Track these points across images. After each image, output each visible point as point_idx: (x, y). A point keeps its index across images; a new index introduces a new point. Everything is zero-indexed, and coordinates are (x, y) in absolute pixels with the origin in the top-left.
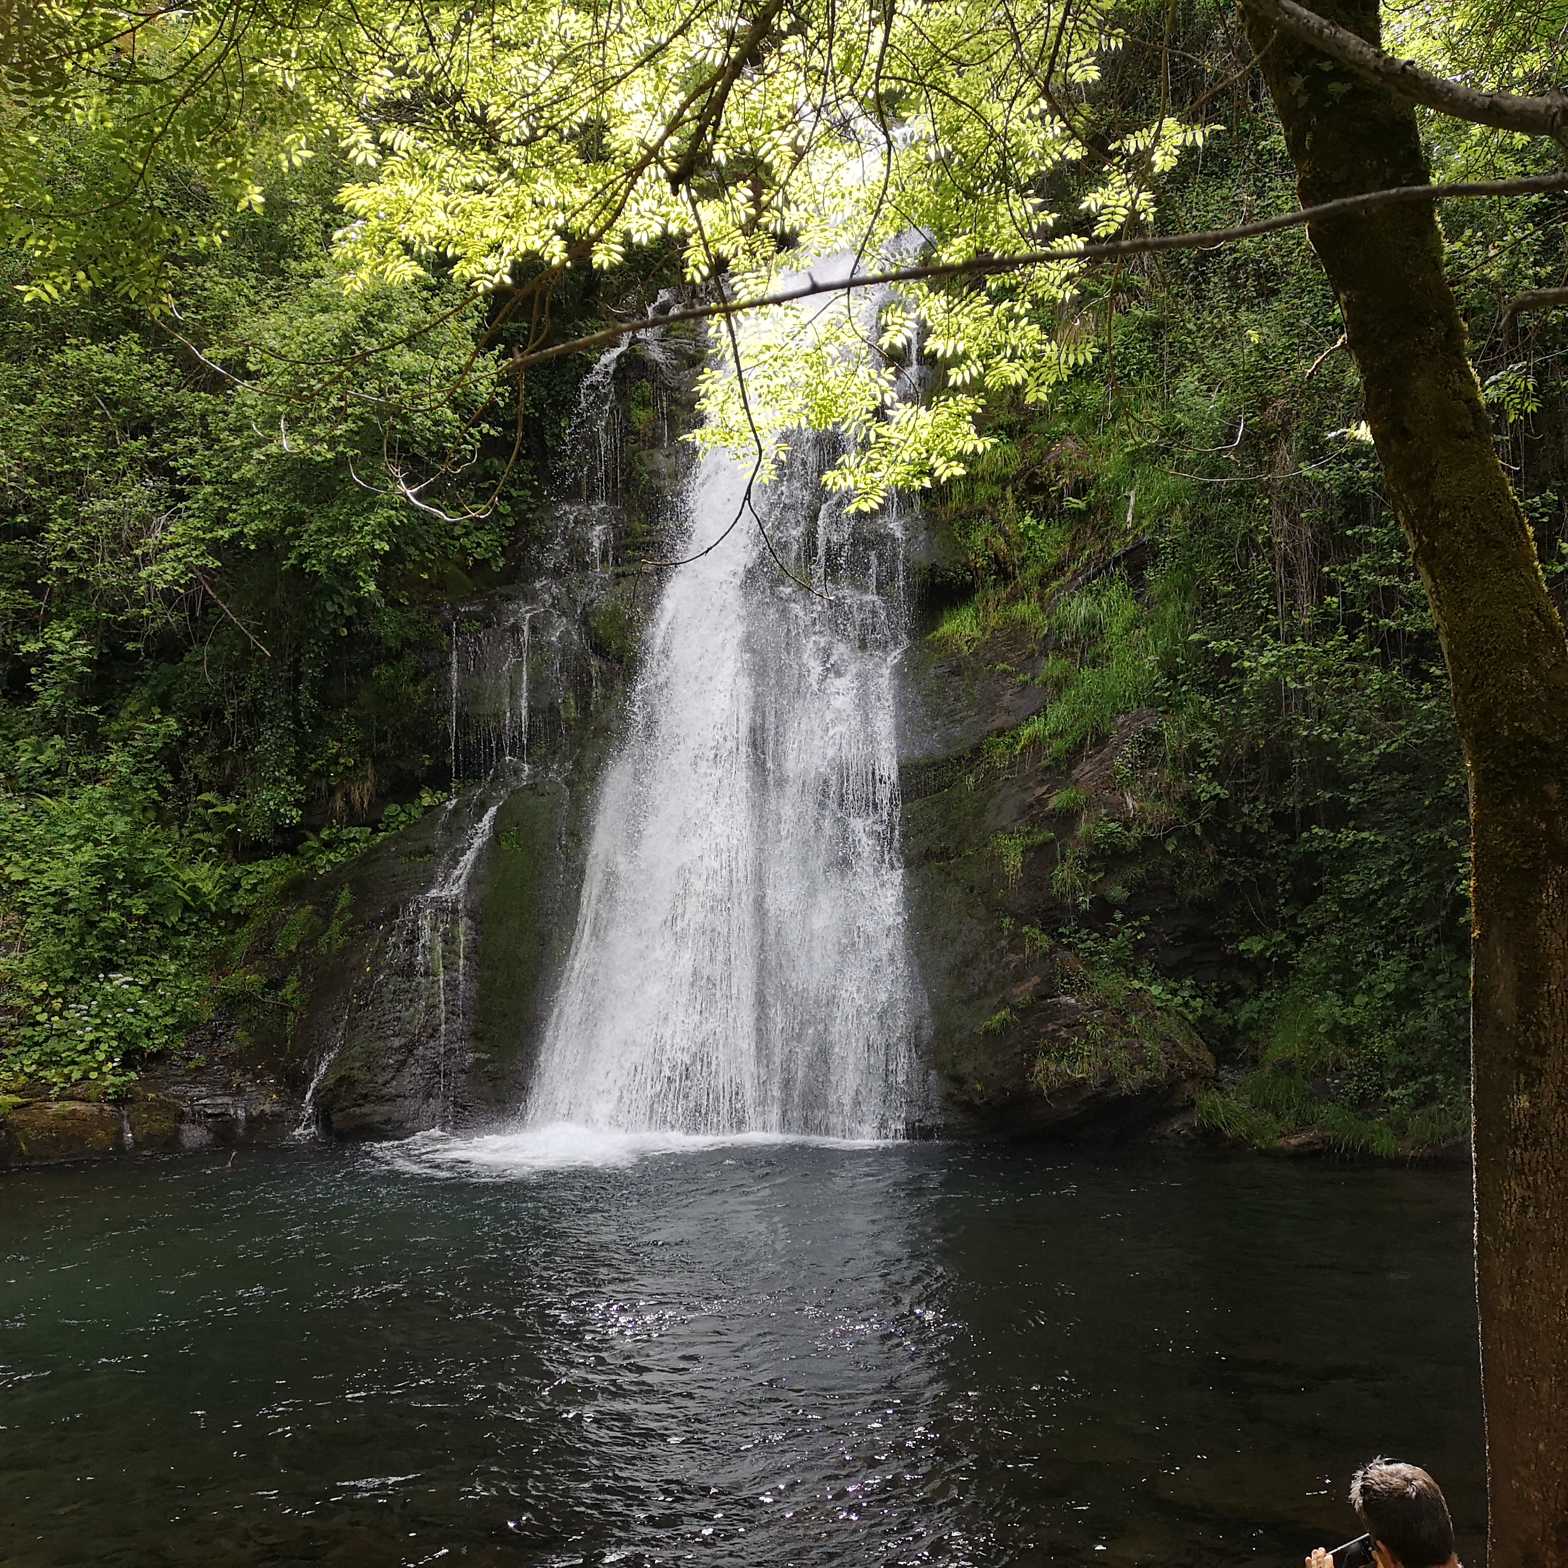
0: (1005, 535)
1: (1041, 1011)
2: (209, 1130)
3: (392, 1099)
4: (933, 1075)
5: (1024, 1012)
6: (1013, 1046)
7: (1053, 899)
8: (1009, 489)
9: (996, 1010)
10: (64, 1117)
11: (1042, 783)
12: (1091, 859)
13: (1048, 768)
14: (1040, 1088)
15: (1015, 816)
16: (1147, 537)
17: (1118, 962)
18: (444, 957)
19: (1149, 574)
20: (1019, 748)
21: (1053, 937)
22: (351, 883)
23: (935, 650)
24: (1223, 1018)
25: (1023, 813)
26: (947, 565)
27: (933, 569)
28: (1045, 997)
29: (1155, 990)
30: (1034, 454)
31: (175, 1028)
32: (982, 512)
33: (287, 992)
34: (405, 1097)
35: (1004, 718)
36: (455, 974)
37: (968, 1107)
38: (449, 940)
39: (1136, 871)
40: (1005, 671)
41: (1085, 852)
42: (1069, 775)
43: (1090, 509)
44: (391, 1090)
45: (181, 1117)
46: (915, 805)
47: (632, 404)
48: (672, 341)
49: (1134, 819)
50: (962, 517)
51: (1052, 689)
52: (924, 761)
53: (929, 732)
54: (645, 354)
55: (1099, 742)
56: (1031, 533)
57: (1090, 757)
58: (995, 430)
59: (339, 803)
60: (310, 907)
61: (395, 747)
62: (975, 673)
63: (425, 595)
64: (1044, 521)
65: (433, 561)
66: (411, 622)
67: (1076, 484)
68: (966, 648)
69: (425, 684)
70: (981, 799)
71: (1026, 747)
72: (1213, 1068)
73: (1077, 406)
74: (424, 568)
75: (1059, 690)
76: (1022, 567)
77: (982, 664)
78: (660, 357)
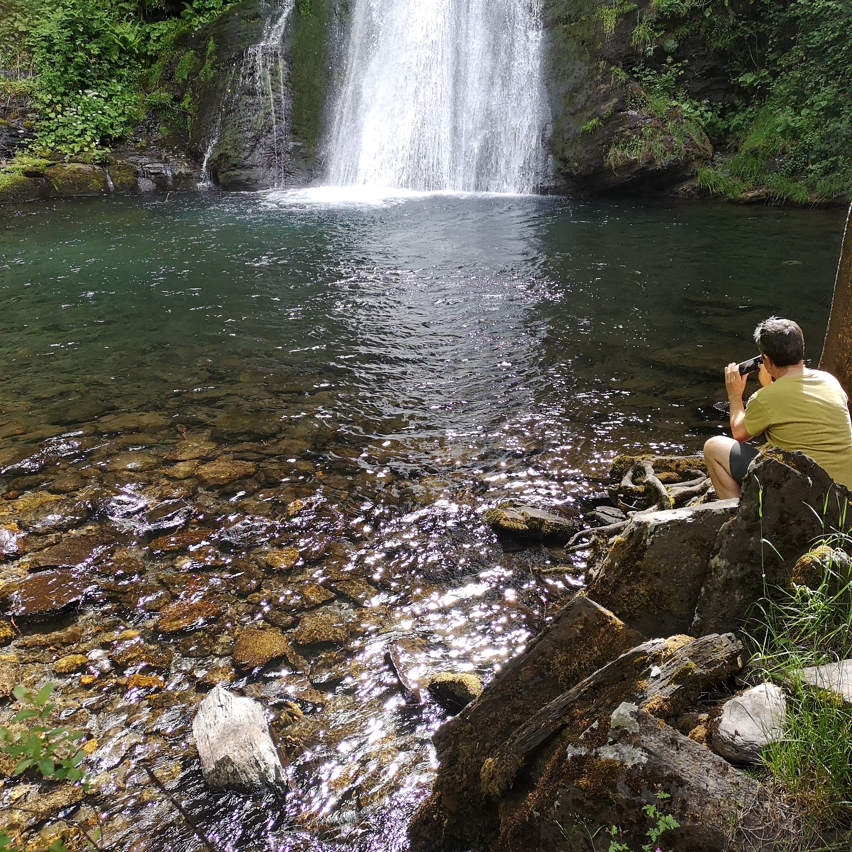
1: (618, 119)
2: (153, 181)
3: (250, 167)
4: (550, 158)
5: (606, 121)
6: (598, 140)
7: (631, 48)
9: (590, 119)
10: (74, 172)
12: (658, 22)
14: (610, 165)
17: (665, 89)
18: (272, 84)
21: (628, 73)
22: (214, 36)
24: (722, 124)
28: (620, 111)
29: (685, 106)
31: (126, 124)
33: (185, 104)
34: (257, 166)
36: (279, 95)
37: (568, 176)
38: (274, 73)
39: (684, 30)
41: (654, 16)
44: (248, 162)
45: (137, 174)
60: (192, 52)
72: (711, 154)
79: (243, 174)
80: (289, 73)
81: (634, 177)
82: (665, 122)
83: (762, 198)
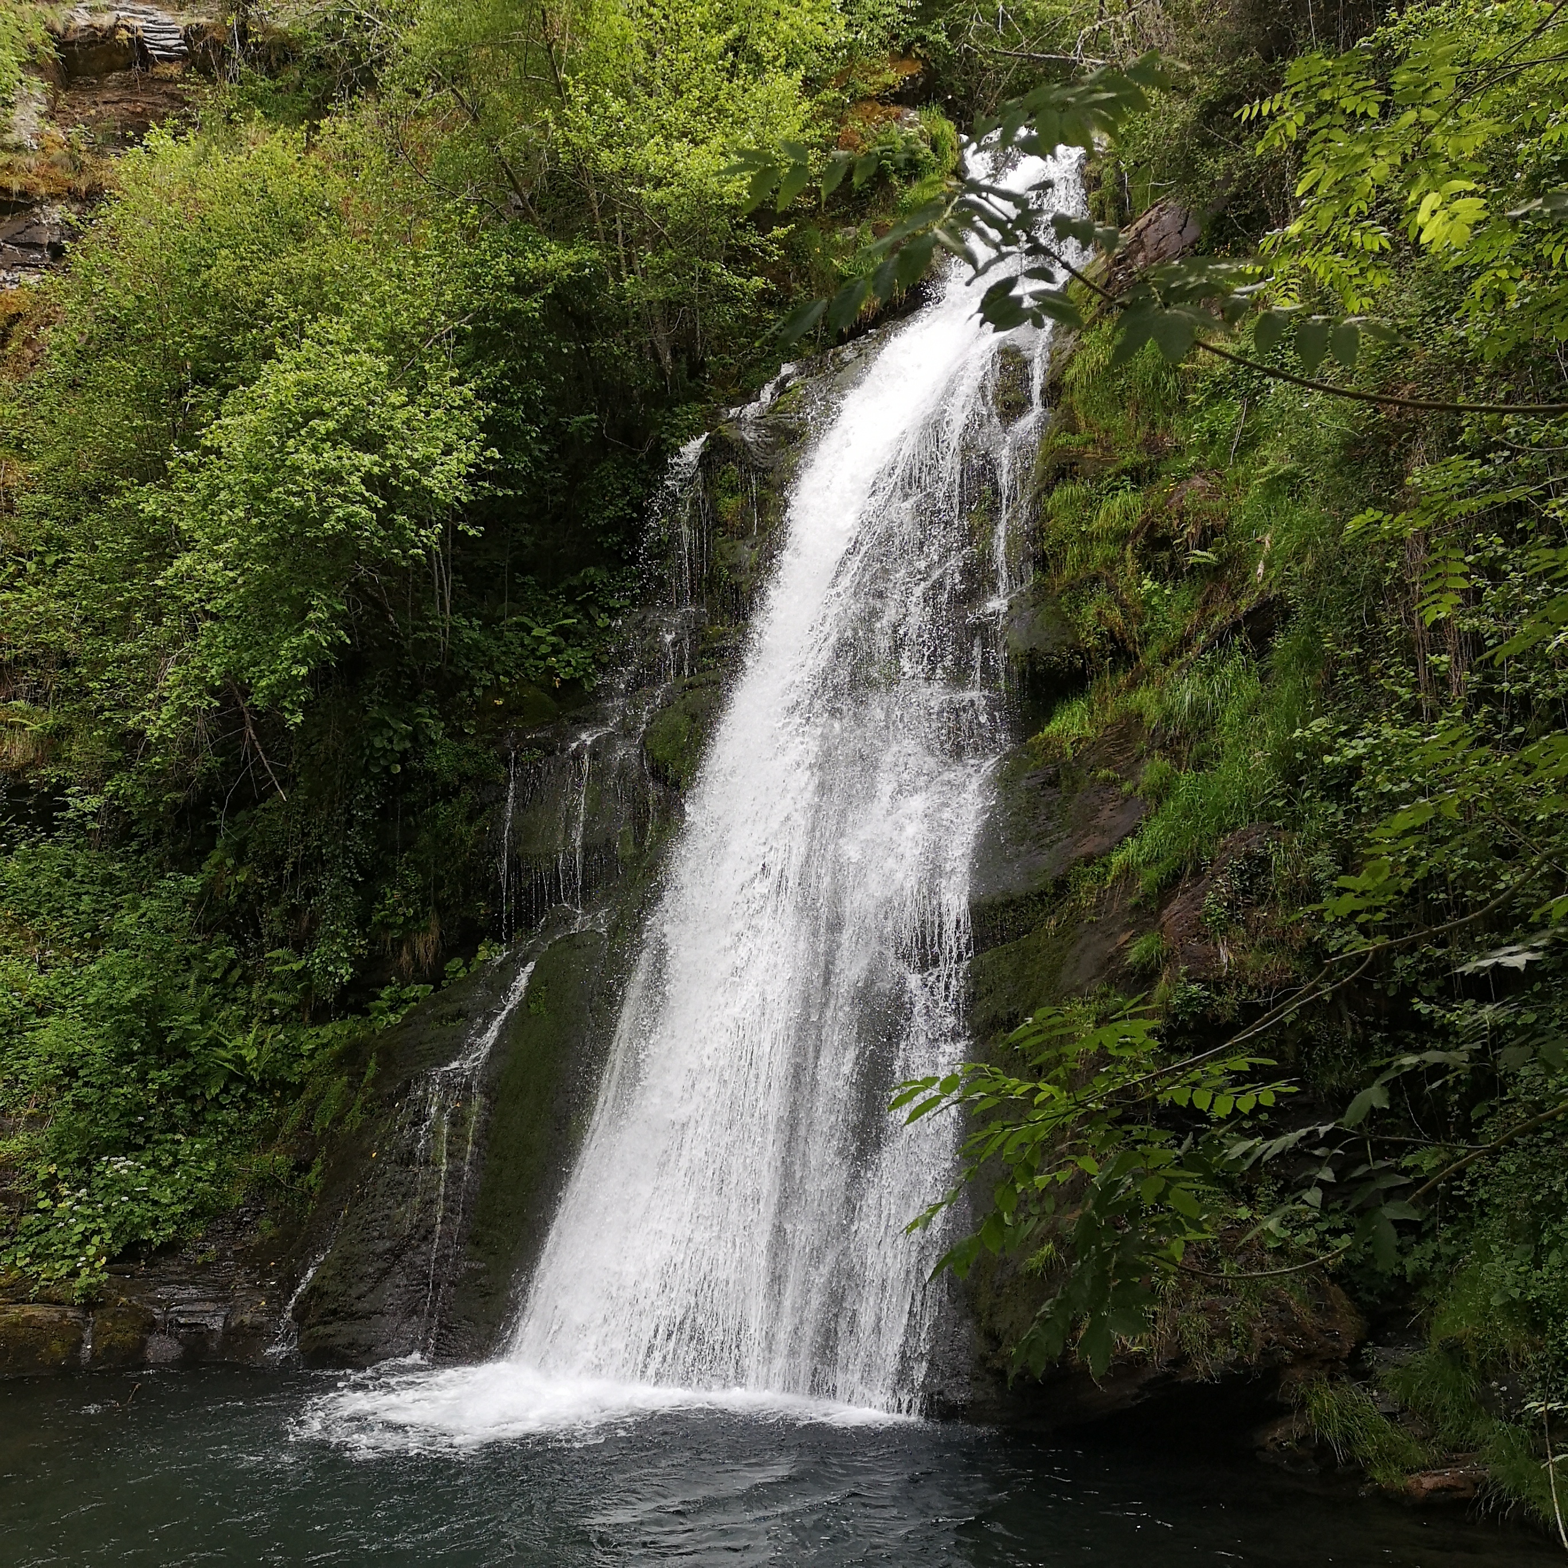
0: (1123, 605)
2: (179, 1343)
3: (367, 1316)
4: (966, 1328)
8: (1129, 547)
9: (1042, 1242)
11: (1127, 927)
13: (1137, 907)
15: (1093, 972)
16: (1275, 592)
19: (1278, 642)
20: (1109, 878)
22: (378, 1051)
23: (1034, 757)
25: (1102, 968)
26: (1049, 648)
27: (1031, 656)
30: (1156, 499)
32: (1096, 579)
35: (1097, 840)
37: (1000, 1378)
40: (1107, 779)
42: (1157, 915)
43: (1227, 562)
45: (151, 1327)
46: (986, 957)
47: (719, 492)
48: (771, 417)
49: (1229, 978)
50: (1071, 587)
51: (1152, 802)
52: (1000, 899)
53: (1009, 861)
54: (732, 435)
55: (1198, 873)
56: (1155, 600)
57: (1185, 891)
58: (1118, 476)
59: (405, 957)
60: (345, 1079)
61: (453, 895)
62: (1075, 782)
63: (499, 722)
64: (1170, 584)
65: (511, 685)
66: (471, 754)
67: (1204, 532)
68: (1070, 751)
69: (480, 821)
70: (1060, 948)
71: (1117, 878)
72: (1349, 1345)
73: (1213, 434)
74: (501, 693)
75: (1160, 802)
76: (1145, 643)
77: (1084, 771)
78: (749, 436)
79: (341, 1332)
80: (486, 1122)
81: (1148, 1396)
82: (1217, 1260)
83: (1462, 1494)
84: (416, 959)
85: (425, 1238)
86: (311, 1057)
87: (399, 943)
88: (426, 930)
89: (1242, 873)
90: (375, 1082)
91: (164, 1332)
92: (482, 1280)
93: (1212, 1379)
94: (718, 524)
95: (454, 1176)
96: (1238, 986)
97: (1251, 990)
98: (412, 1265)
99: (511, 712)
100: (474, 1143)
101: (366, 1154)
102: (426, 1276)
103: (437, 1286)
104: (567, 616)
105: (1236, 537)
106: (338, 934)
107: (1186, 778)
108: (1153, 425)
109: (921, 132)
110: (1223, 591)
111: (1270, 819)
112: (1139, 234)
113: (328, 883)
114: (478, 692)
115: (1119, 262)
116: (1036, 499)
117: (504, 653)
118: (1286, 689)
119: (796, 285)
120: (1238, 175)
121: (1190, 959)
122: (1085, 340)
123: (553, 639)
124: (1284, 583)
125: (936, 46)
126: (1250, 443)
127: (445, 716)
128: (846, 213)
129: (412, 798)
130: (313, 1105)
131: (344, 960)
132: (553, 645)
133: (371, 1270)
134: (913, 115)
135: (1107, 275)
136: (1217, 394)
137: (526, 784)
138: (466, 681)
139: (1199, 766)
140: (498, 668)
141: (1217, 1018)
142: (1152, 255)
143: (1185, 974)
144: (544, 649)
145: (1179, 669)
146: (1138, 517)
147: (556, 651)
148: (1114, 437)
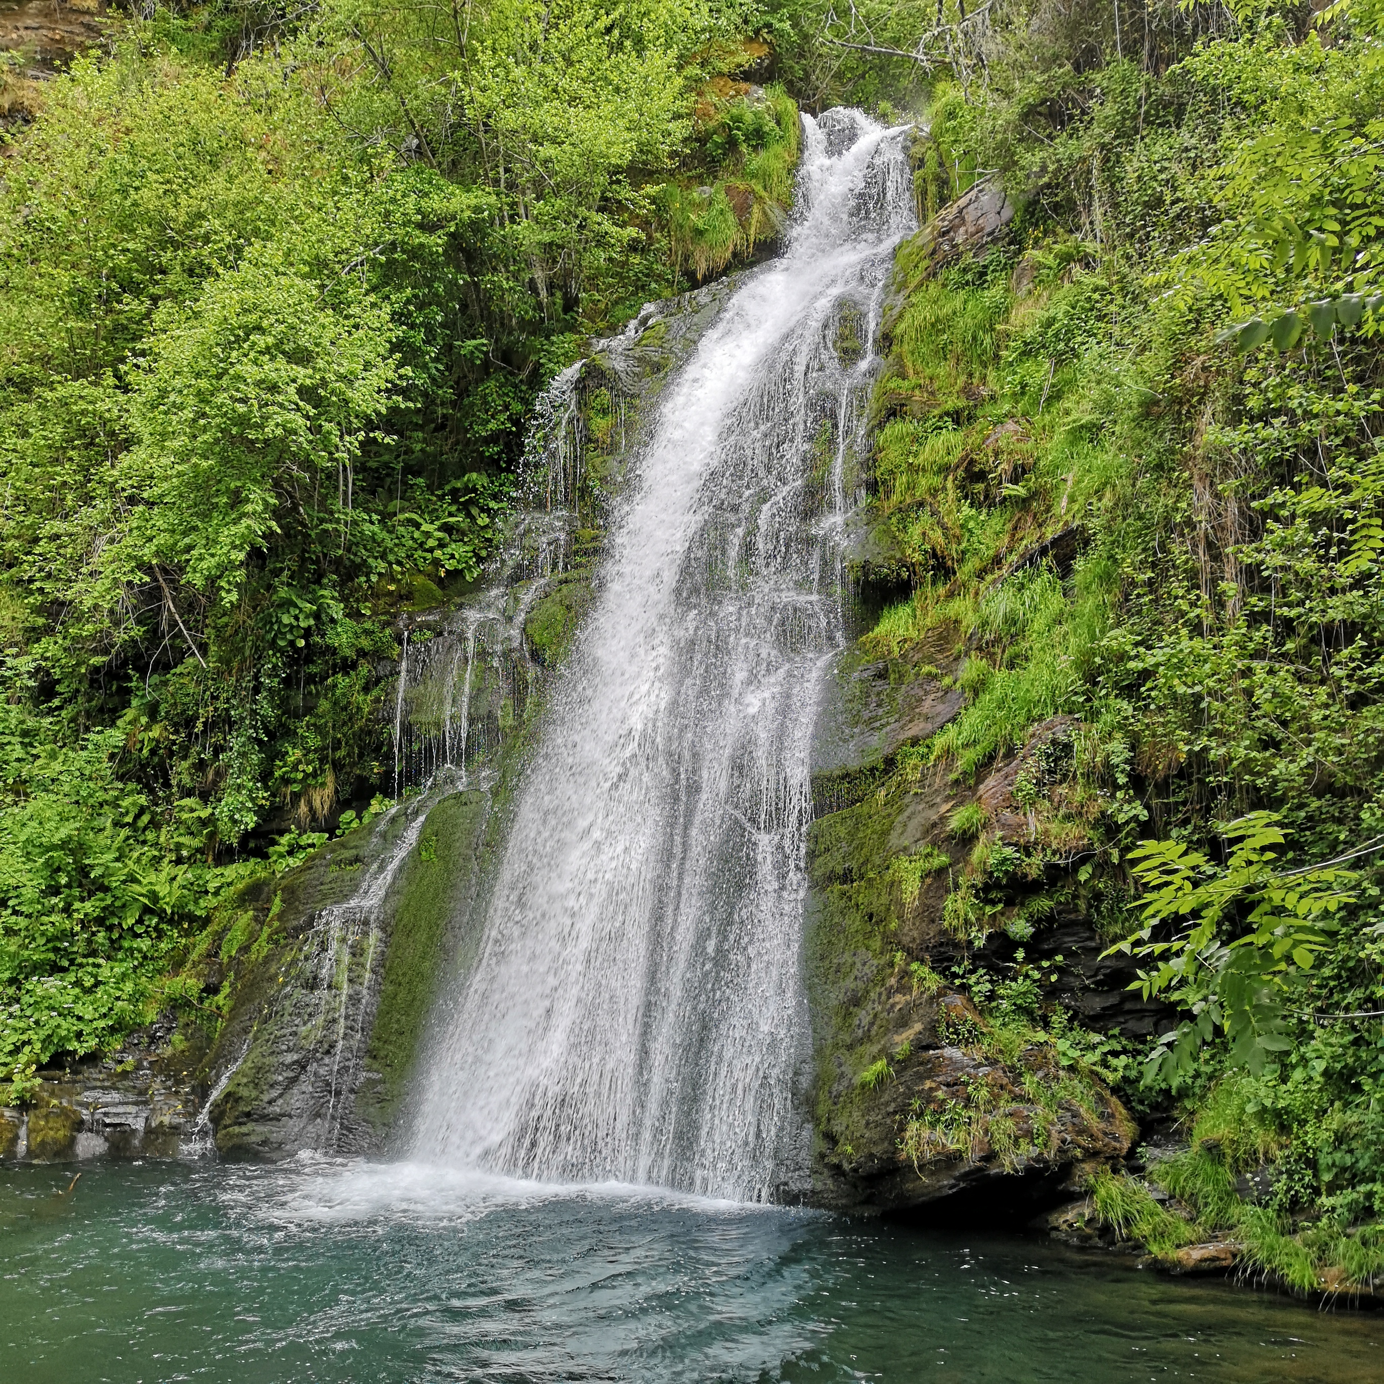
0: (944, 528)
1: (921, 1064)
2: (106, 1139)
3: (277, 1118)
4: (807, 1130)
5: (902, 1065)
6: (887, 1104)
7: (944, 932)
8: (950, 478)
9: (874, 1059)
11: (948, 798)
12: (987, 888)
13: (956, 782)
14: (909, 1158)
15: (918, 835)
16: (1077, 522)
17: (1020, 1009)
19: (1079, 564)
20: (932, 758)
21: (945, 977)
22: (283, 890)
23: (866, 653)
25: (927, 832)
26: (880, 560)
27: (865, 567)
28: (927, 1048)
29: (1063, 1045)
30: (975, 439)
32: (921, 504)
34: (290, 1116)
35: (922, 725)
37: (836, 1172)
39: (1043, 904)
40: (929, 674)
41: (979, 880)
42: (973, 789)
43: (1033, 495)
44: (275, 1109)
45: (79, 1125)
46: (825, 821)
47: (592, 413)
48: (638, 349)
49: (1036, 843)
50: (900, 510)
51: (969, 694)
52: (837, 773)
53: (845, 741)
54: (604, 363)
55: (1010, 754)
56: (971, 524)
57: (999, 770)
58: (941, 417)
59: (303, 808)
60: (251, 913)
61: (348, 755)
62: (901, 676)
63: (391, 605)
64: (985, 511)
65: (403, 573)
66: (367, 632)
67: (1015, 469)
68: (896, 649)
69: (375, 693)
70: (889, 815)
71: (939, 758)
72: (1126, 1145)
73: (1024, 386)
74: (393, 580)
75: (976, 694)
76: (961, 561)
77: (909, 666)
78: (619, 365)
79: (256, 1132)
80: (383, 952)
81: (962, 1185)
82: (1021, 1075)
83: (1224, 1263)
84: (311, 809)
85: (328, 1052)
86: (216, 893)
87: (296, 796)
88: (323, 785)
89: (1049, 756)
90: (280, 917)
91: (91, 1131)
92: (379, 1088)
93: (1017, 1171)
94: (590, 440)
95: (354, 999)
96: (1043, 849)
97: (1054, 853)
98: (316, 1074)
99: (401, 597)
100: (373, 971)
101: (272, 979)
102: (329, 1084)
103: (338, 1093)
104: (451, 515)
105: (1042, 475)
106: (244, 787)
107: (1000, 676)
108: (971, 375)
109: (768, 108)
110: (1030, 520)
111: (1071, 712)
112: (960, 212)
113: (236, 742)
114: (374, 578)
115: (944, 234)
116: (870, 433)
117: (396, 545)
118: (1088, 605)
119: (658, 235)
120: (1051, 168)
121: (1003, 826)
122: (913, 299)
123: (440, 534)
124: (1085, 516)
125: (781, 34)
126: (1056, 396)
127: (344, 599)
128: (701, 175)
129: (313, 669)
130: (219, 937)
131: (249, 810)
132: (439, 540)
133: (280, 1078)
134: (761, 92)
135: (932, 245)
136: (1028, 352)
137: (416, 661)
138: (362, 568)
139: (1011, 666)
140: (391, 558)
141: (1026, 875)
142: (972, 229)
143: (1001, 839)
144: (431, 543)
145: (994, 582)
146: (958, 454)
147: (442, 545)
148: (936, 385)
